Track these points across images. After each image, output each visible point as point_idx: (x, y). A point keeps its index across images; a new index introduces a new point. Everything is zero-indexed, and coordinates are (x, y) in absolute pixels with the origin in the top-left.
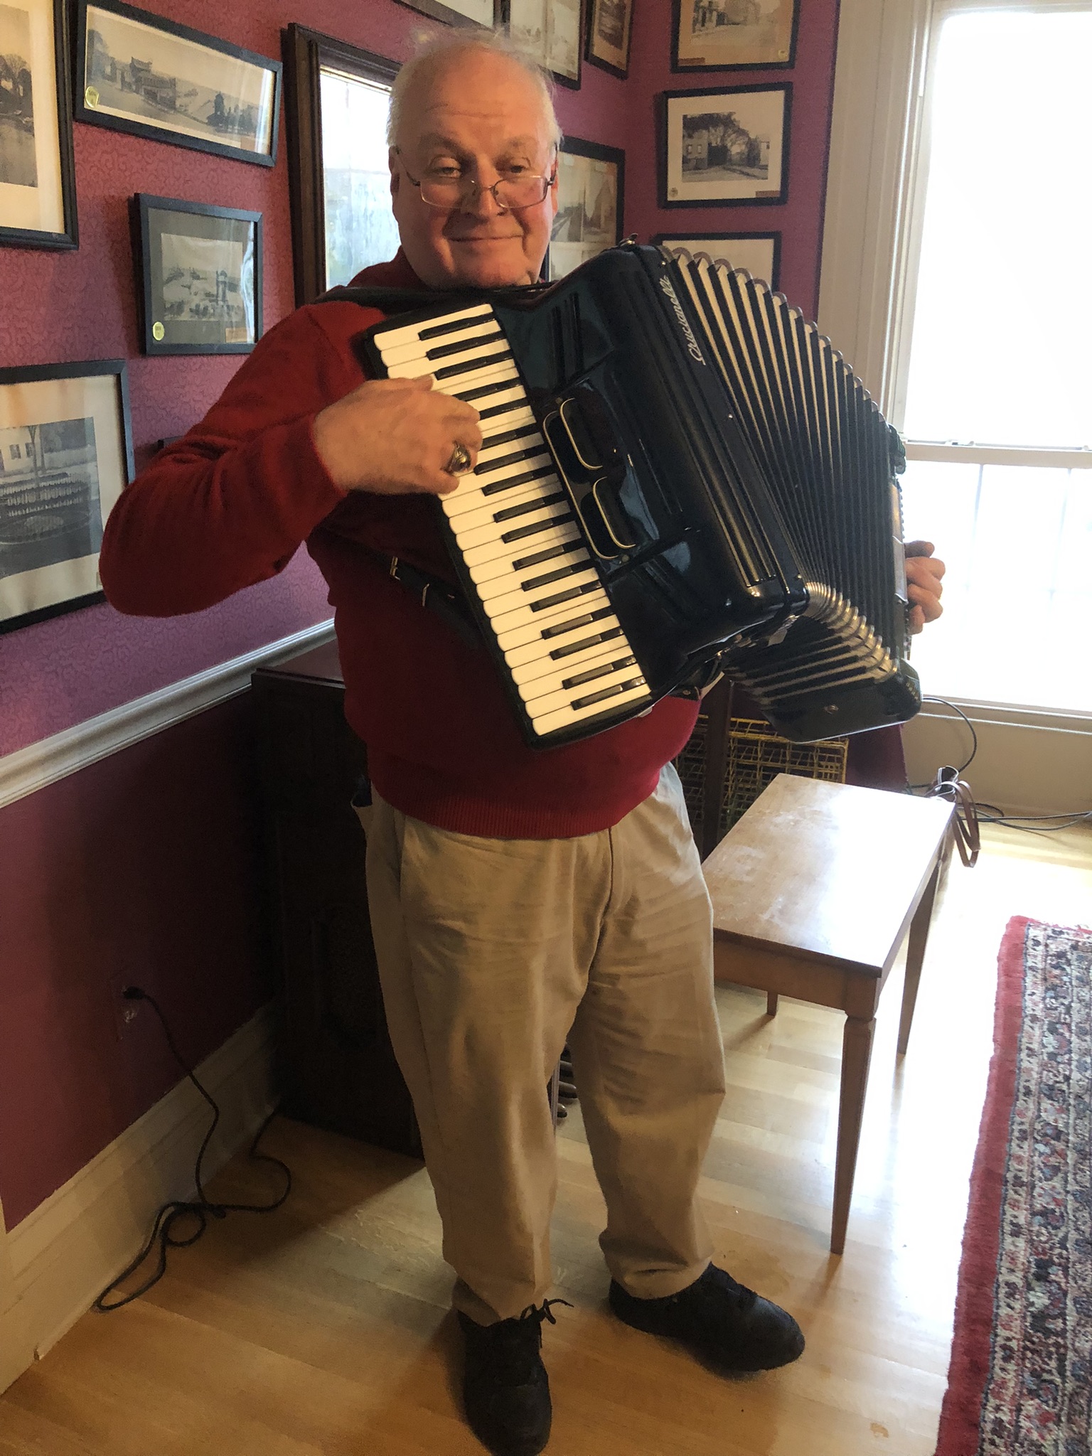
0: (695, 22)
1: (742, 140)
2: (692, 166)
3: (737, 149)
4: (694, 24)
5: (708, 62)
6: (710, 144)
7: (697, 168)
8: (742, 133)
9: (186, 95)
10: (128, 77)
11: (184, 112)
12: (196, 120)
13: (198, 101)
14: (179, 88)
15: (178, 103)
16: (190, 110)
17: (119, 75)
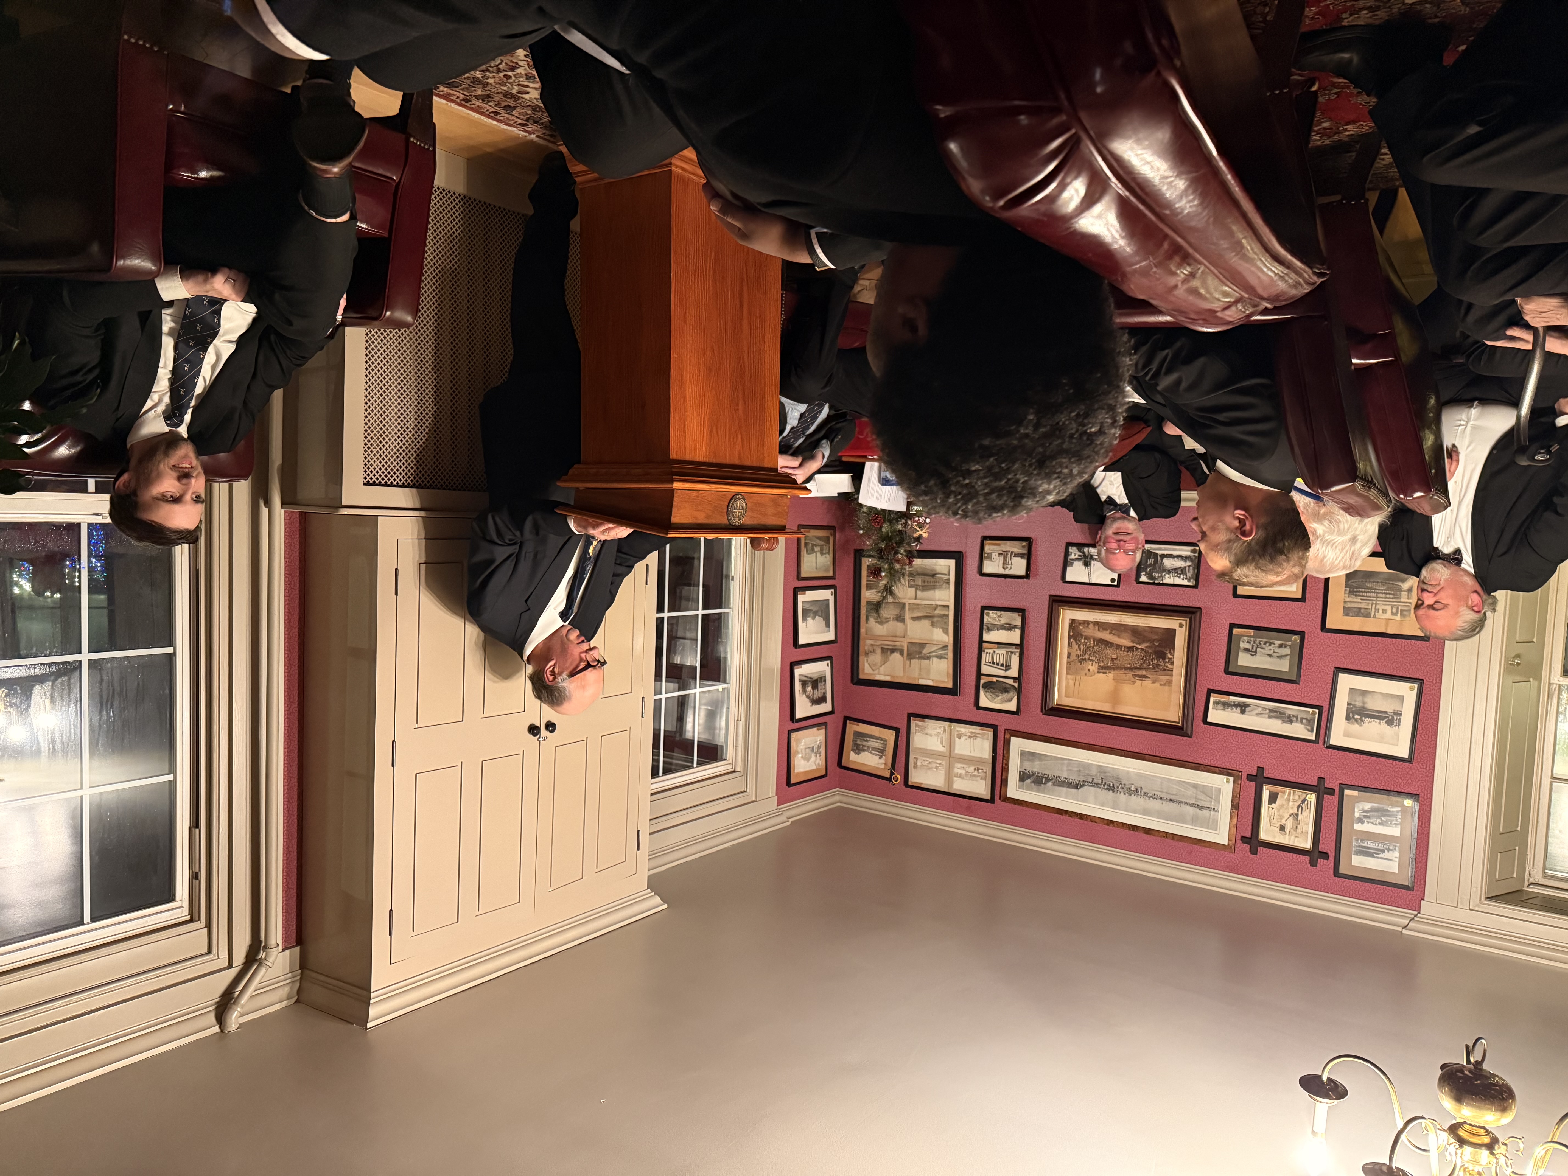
1: (808, 693)
2: (822, 679)
3: (809, 689)
4: (821, 745)
5: (816, 729)
6: (819, 690)
7: (821, 678)
8: (808, 697)
9: (1261, 714)
10: (1294, 719)
11: (1264, 709)
12: (1257, 706)
13: (1255, 712)
14: (1266, 716)
15: (1267, 712)
16: (1260, 709)
17: (1299, 719)
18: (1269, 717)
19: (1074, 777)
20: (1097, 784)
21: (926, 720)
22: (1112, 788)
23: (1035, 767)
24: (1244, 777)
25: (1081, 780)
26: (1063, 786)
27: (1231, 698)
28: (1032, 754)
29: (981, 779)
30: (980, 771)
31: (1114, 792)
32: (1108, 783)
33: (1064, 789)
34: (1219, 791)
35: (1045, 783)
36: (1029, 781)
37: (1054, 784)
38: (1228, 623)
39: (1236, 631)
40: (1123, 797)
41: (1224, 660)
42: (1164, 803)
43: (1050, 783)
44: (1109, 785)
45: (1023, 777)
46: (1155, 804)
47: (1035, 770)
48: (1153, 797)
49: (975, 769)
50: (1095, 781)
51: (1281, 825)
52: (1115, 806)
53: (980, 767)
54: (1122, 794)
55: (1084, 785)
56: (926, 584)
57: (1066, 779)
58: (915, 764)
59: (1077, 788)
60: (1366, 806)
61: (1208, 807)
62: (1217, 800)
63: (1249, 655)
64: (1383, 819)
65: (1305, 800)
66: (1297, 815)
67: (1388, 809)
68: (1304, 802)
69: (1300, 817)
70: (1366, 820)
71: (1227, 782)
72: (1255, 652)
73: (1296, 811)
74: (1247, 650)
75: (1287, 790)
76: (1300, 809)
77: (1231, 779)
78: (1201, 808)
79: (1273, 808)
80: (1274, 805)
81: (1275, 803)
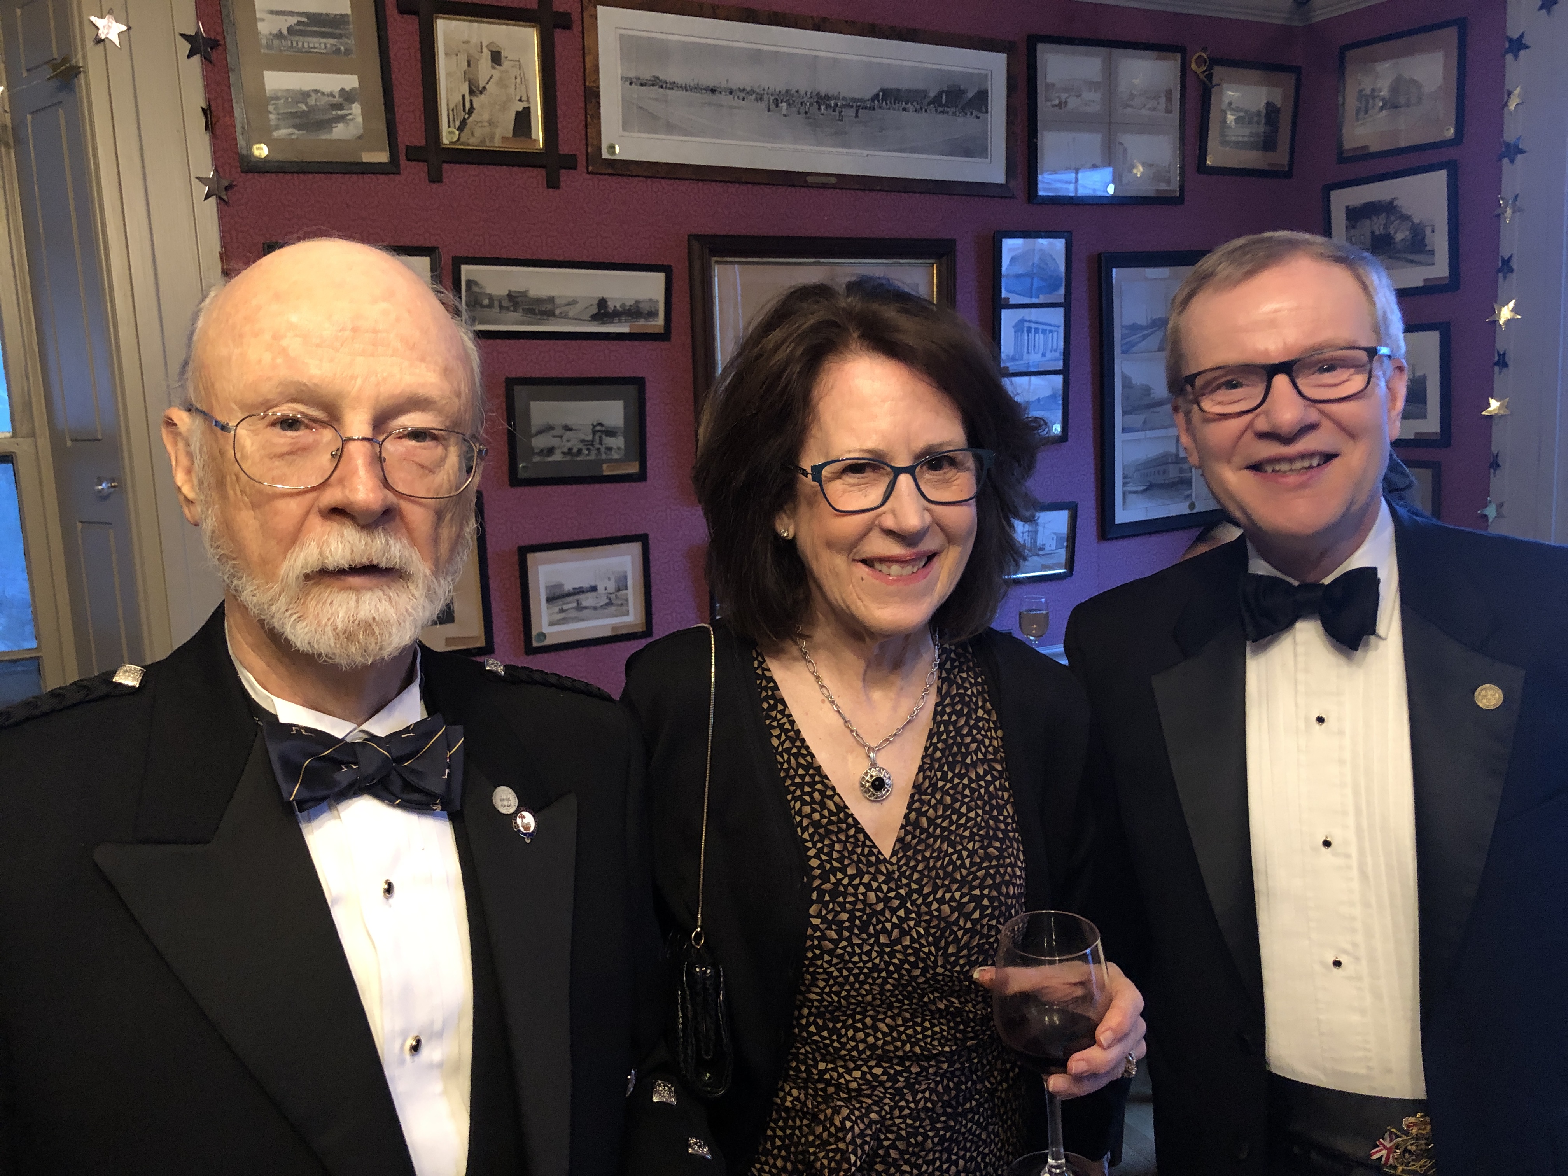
0: (1358, 110)
1: (1406, 226)
3: (1400, 235)
4: (1357, 114)
5: (1372, 149)
6: (1373, 233)
8: (1407, 218)
9: (566, 305)
10: (505, 303)
11: (565, 316)
12: (578, 319)
13: (579, 307)
14: (557, 302)
15: (557, 312)
16: (571, 314)
17: (496, 303)
18: (551, 299)
19: (891, 115)
20: (848, 106)
21: (1152, 194)
22: (822, 100)
23: (959, 124)
24: (582, 161)
25: (878, 111)
26: (909, 91)
27: (625, 329)
28: (968, 153)
29: (1053, 85)
30: (1056, 102)
31: (818, 94)
32: (830, 111)
33: (905, 84)
34: (626, 126)
35: (940, 94)
36: (970, 94)
37: (924, 94)
38: (649, 482)
39: (633, 468)
40: (802, 84)
41: (648, 405)
42: (724, 84)
43: (932, 94)
44: (828, 107)
45: (980, 101)
46: (741, 78)
47: (960, 120)
48: (745, 93)
49: (1066, 103)
50: (851, 112)
51: (500, 65)
52: (813, 63)
53: (1057, 109)
54: (802, 93)
55: (873, 100)
56: (1162, 468)
57: (904, 109)
58: (1169, 99)
59: (884, 91)
60: (339, 132)
61: (642, 85)
62: (627, 104)
63: (604, 423)
64: (304, 108)
65: (461, 129)
66: (472, 92)
67: (296, 132)
68: (464, 123)
69: (465, 89)
70: (337, 99)
71: (612, 147)
72: (594, 432)
73: (475, 99)
74: (611, 433)
75: (497, 144)
76: (468, 106)
77: (605, 155)
78: (656, 82)
79: (520, 100)
80: (520, 107)
81: (518, 113)
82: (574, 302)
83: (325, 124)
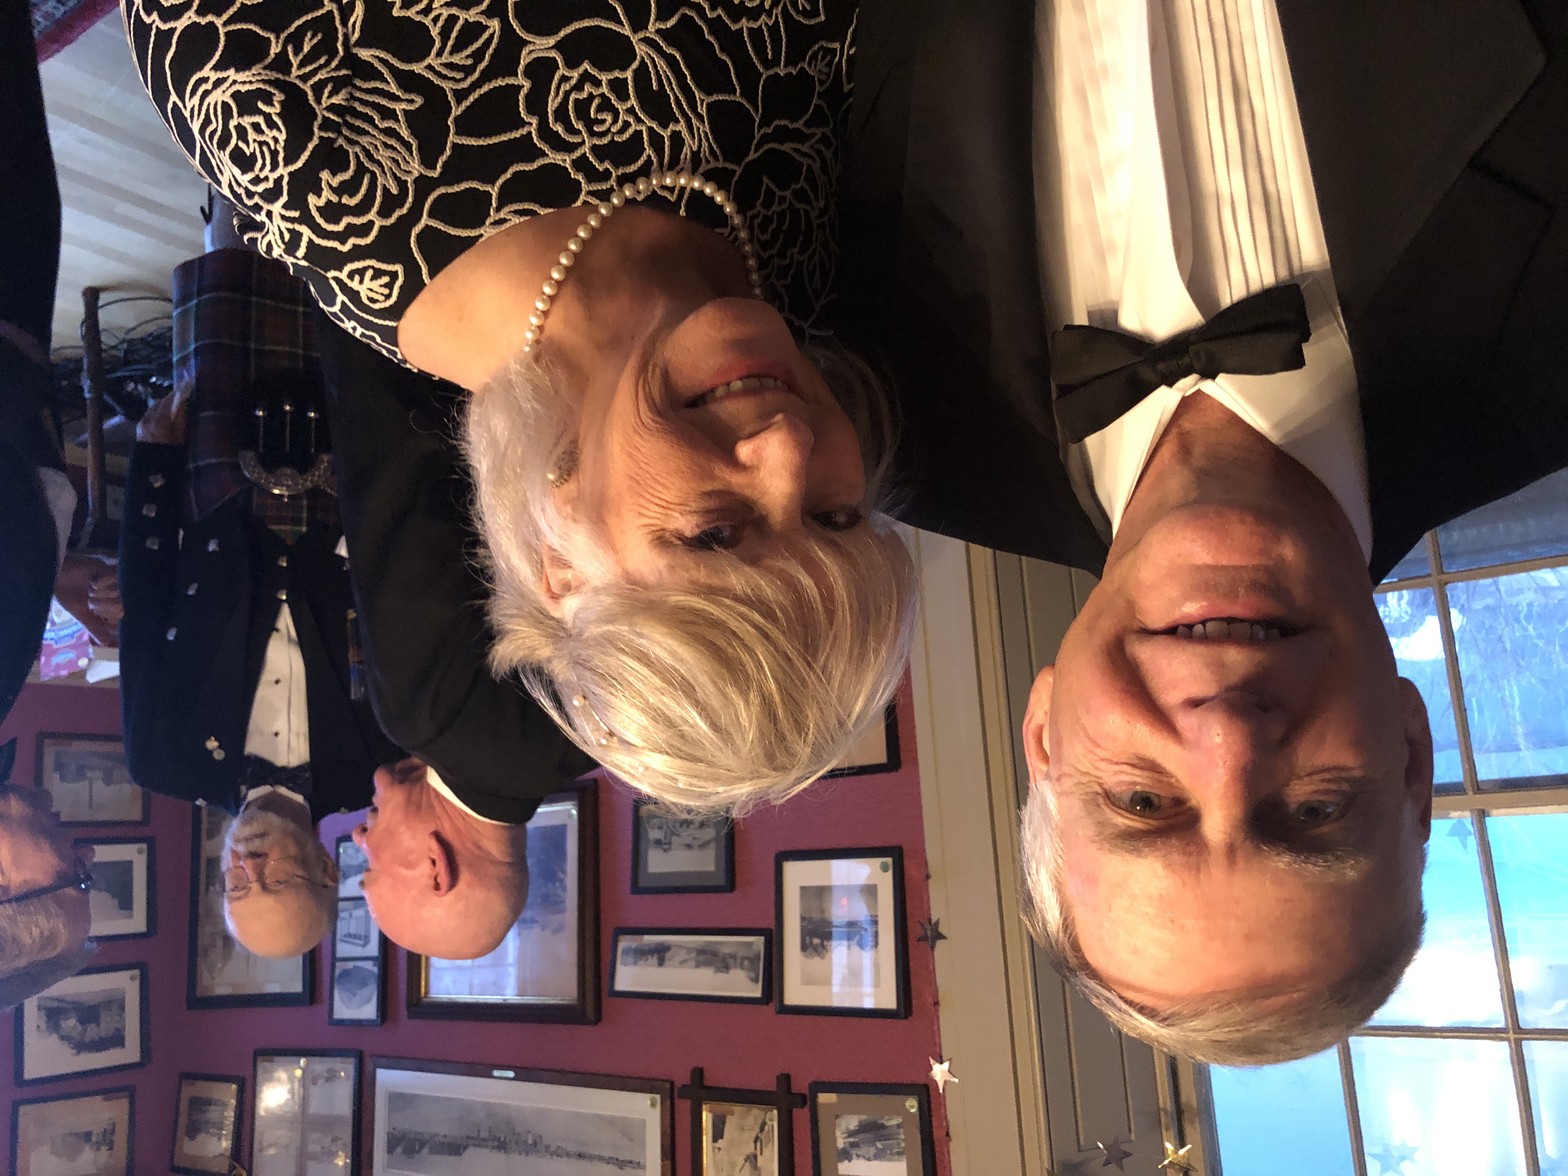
0: (113, 1132)
1: (65, 1031)
2: (116, 1003)
3: (71, 1023)
4: (114, 1129)
5: (98, 1098)
6: (98, 1025)
7: (111, 1002)
8: (65, 1038)
9: (689, 960)
10: (731, 961)
11: (689, 950)
12: (681, 947)
13: (678, 959)
14: (693, 963)
15: (694, 955)
16: (684, 952)
17: (738, 961)
18: (698, 966)
19: (455, 1132)
20: (483, 1141)
21: (276, 1058)
22: (502, 1146)
23: (407, 1123)
24: (677, 1091)
25: (463, 1135)
26: (442, 1155)
27: (645, 938)
28: (402, 1097)
31: (506, 1152)
32: (497, 1136)
34: (642, 1125)
35: (419, 1152)
36: (399, 1150)
37: (433, 1151)
40: (517, 1161)
41: (629, 868)
42: (573, 1161)
43: (426, 1150)
44: (499, 1139)
45: (393, 1143)
46: (560, 1167)
47: (406, 1127)
48: (559, 1153)
53: (340, 1134)
54: (517, 1153)
55: (467, 1146)
57: (445, 1137)
59: (459, 1154)
60: (852, 1122)
61: (631, 1162)
62: (642, 1145)
63: (662, 852)
64: (879, 1145)
65: (764, 1124)
66: (755, 1157)
67: (884, 1122)
68: (762, 1129)
69: (760, 1161)
70: (854, 1152)
71: (653, 1105)
72: (670, 843)
73: (753, 1150)
74: (658, 842)
75: (738, 1109)
76: (759, 1144)
77: (658, 1097)
78: (621, 1164)
79: (719, 1149)
80: (721, 1143)
81: (722, 1137)
82: (683, 962)
83: (864, 1128)
